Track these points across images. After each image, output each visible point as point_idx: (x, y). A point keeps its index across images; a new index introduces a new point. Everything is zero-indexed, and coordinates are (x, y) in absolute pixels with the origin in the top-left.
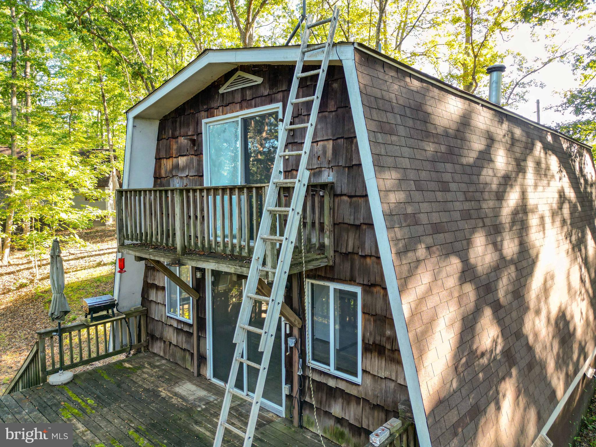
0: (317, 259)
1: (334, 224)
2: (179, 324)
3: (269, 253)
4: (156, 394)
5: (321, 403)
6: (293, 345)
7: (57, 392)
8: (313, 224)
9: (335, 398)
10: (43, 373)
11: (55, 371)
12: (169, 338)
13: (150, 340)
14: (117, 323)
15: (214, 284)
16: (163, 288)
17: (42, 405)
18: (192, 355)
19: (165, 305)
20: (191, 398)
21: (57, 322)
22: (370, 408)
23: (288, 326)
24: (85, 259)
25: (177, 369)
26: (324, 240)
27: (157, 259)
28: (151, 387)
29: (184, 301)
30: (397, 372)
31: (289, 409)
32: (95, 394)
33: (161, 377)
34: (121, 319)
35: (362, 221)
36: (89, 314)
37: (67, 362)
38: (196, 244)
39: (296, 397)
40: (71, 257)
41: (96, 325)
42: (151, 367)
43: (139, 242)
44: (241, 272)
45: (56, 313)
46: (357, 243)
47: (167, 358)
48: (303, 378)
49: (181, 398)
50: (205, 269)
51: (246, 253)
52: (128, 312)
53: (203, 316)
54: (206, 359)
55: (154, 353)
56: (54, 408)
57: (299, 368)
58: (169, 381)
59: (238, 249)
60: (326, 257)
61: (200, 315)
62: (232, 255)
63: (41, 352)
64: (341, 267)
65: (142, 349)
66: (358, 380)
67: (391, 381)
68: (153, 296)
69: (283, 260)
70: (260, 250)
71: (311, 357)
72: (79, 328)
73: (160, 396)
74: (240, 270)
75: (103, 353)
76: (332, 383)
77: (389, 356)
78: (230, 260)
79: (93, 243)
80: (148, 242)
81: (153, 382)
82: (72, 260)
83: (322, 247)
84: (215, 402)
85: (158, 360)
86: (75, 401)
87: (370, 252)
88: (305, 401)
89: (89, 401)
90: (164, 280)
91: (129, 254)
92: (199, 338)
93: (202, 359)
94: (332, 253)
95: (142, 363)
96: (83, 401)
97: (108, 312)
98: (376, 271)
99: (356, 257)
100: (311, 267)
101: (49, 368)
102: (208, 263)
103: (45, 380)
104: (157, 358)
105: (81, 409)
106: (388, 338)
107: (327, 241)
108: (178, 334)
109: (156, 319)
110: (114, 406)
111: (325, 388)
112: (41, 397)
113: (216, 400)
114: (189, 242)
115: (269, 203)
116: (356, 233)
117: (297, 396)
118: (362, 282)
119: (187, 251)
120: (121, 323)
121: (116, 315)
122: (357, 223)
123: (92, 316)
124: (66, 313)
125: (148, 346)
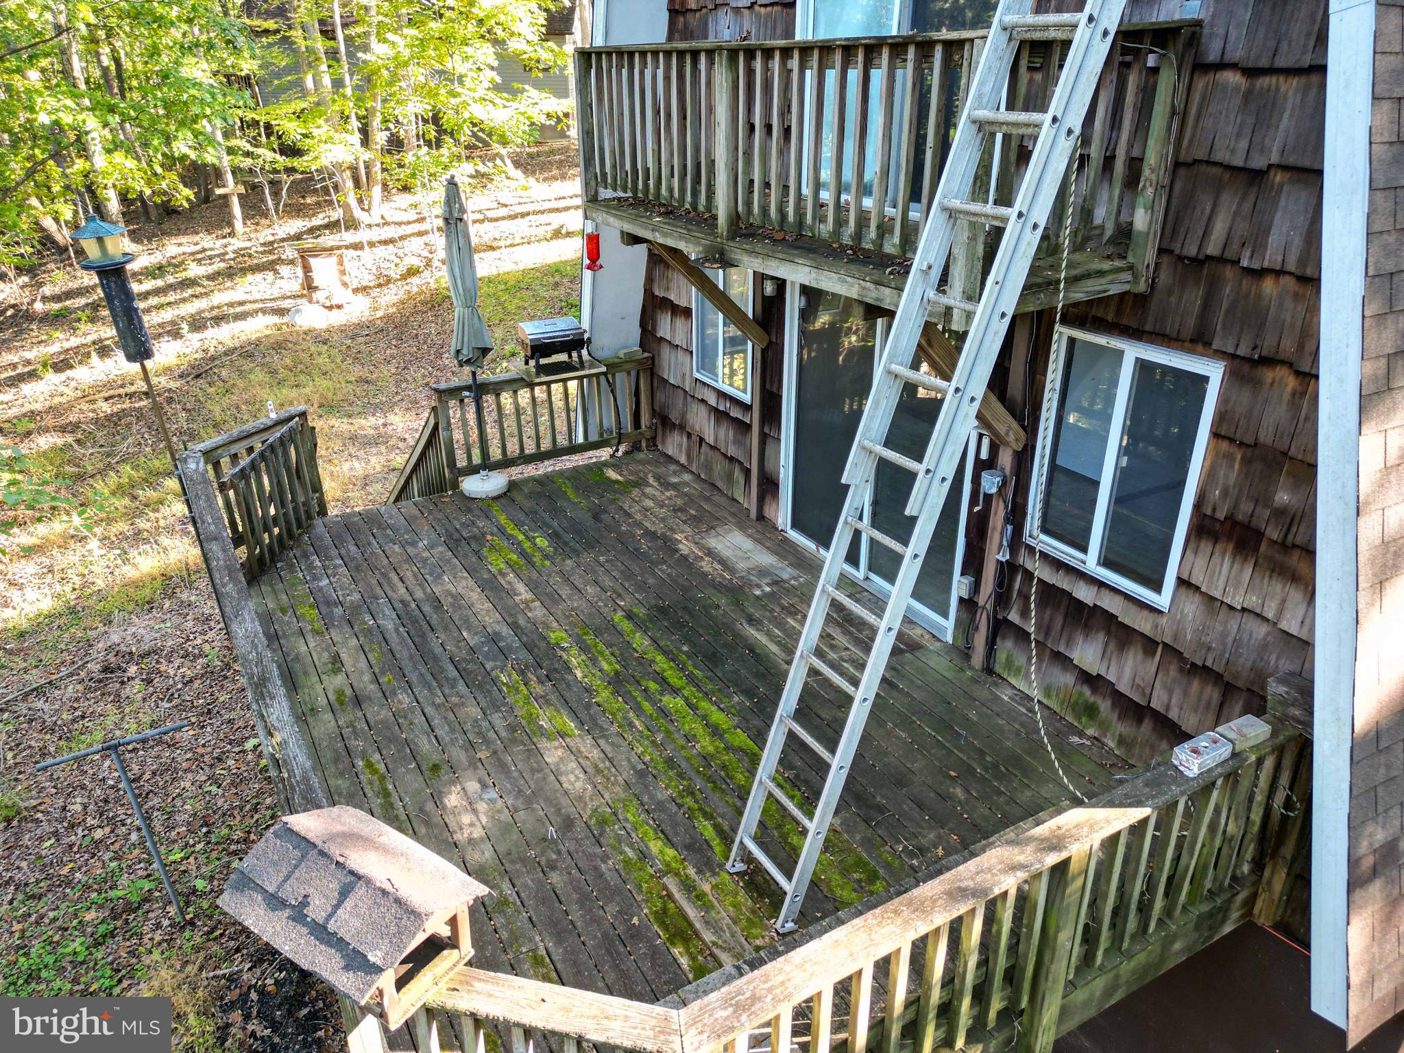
0: (1101, 273)
1: (1177, 164)
2: (722, 402)
3: (960, 253)
4: (669, 546)
5: (1048, 632)
6: (994, 490)
7: (478, 512)
8: (1109, 161)
9: (1088, 629)
10: (451, 472)
11: (472, 470)
12: (697, 428)
13: (659, 426)
14: (590, 383)
15: (806, 315)
16: (687, 312)
17: (451, 536)
18: (747, 472)
19: (691, 353)
20: (742, 565)
21: (467, 369)
22: (1181, 670)
23: (986, 442)
24: (528, 218)
25: (714, 498)
26: (1132, 215)
27: (670, 242)
28: (659, 528)
29: (733, 344)
30: (1284, 601)
31: (966, 626)
32: (550, 527)
33: (681, 510)
34: (597, 375)
35: (1275, 158)
36: (532, 358)
37: (495, 453)
38: (765, 210)
39: (984, 608)
40: (503, 212)
41: (548, 384)
42: (661, 484)
43: (629, 194)
44: (878, 299)
45: (465, 351)
46: (1242, 228)
47: (694, 470)
48: (1008, 570)
49: (719, 562)
50: (784, 281)
51: (894, 245)
52: (611, 361)
53: (775, 390)
54: (777, 485)
55: (667, 456)
56: (473, 544)
57: (1001, 545)
58: (696, 521)
59: (872, 233)
60: (1131, 268)
61: (768, 386)
62: (857, 248)
63: (444, 429)
64: (1173, 300)
65: (644, 444)
66: (1163, 600)
67: (1259, 620)
68: (665, 326)
69: (1000, 279)
70: (936, 245)
71: (1037, 523)
72: (515, 386)
73: (677, 551)
74: (873, 294)
75: (566, 443)
76: (1084, 594)
77: (1270, 559)
78: (850, 261)
79: (544, 180)
80: (651, 197)
81: (663, 520)
82: (503, 218)
83: (1124, 234)
84: (792, 582)
85: (675, 473)
86: (511, 535)
87: (1280, 258)
88: (1006, 620)
89: (538, 540)
90: (687, 294)
91: (608, 225)
92: (764, 438)
93: (769, 486)
94: (1150, 256)
95: (641, 475)
96: (527, 537)
97: (570, 357)
98: (1289, 319)
99: (1229, 272)
100: (1078, 295)
101: (461, 462)
102: (793, 266)
103: (455, 485)
104: (673, 467)
105: (523, 554)
106: (1280, 513)
107: (1141, 220)
108: (717, 421)
109: (672, 381)
110: (587, 558)
111: (1065, 602)
112: (451, 518)
113: (795, 578)
114: (749, 204)
115: (980, 96)
116: (1244, 198)
117: (988, 606)
118: (1231, 350)
119: (742, 229)
120: (598, 384)
121: (586, 365)
122: (1258, 162)
123: (537, 362)
124: (485, 351)
125: (654, 438)
